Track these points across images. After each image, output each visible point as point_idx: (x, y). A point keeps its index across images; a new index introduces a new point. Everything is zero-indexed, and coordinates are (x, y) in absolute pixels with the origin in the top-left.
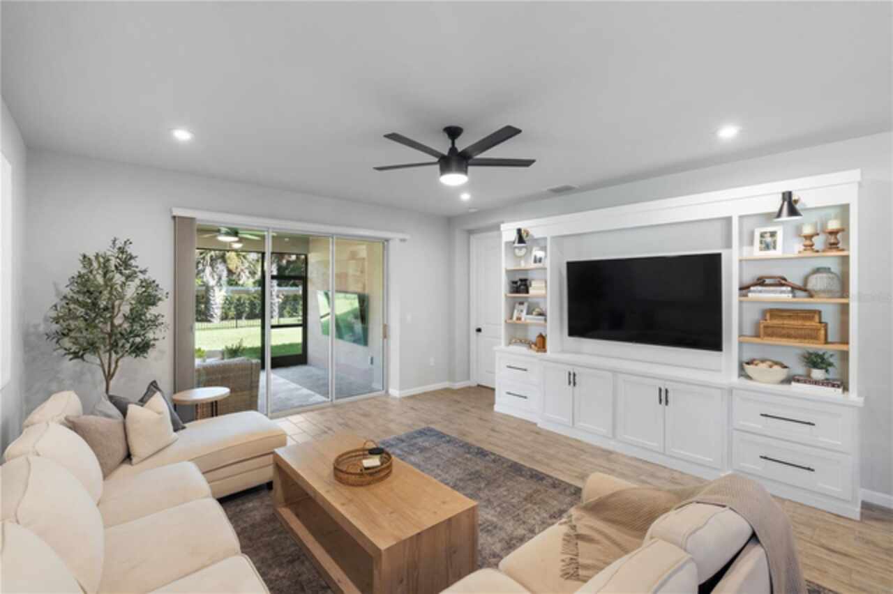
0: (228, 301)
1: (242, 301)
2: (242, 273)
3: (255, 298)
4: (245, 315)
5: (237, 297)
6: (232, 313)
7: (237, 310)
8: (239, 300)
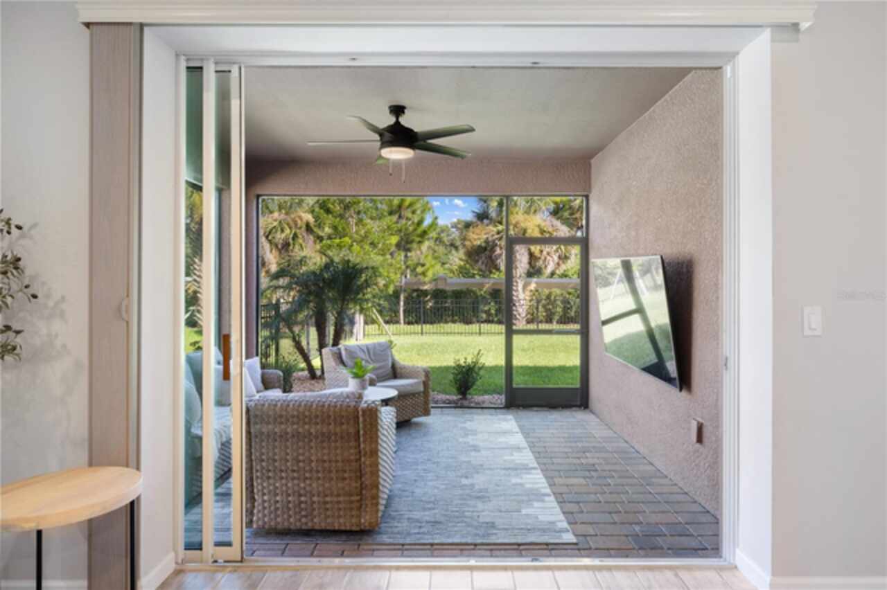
0: (537, 298)
1: (552, 298)
2: (548, 258)
3: (570, 294)
4: (556, 318)
5: (547, 291)
6: (542, 314)
7: (547, 310)
8: (548, 297)
